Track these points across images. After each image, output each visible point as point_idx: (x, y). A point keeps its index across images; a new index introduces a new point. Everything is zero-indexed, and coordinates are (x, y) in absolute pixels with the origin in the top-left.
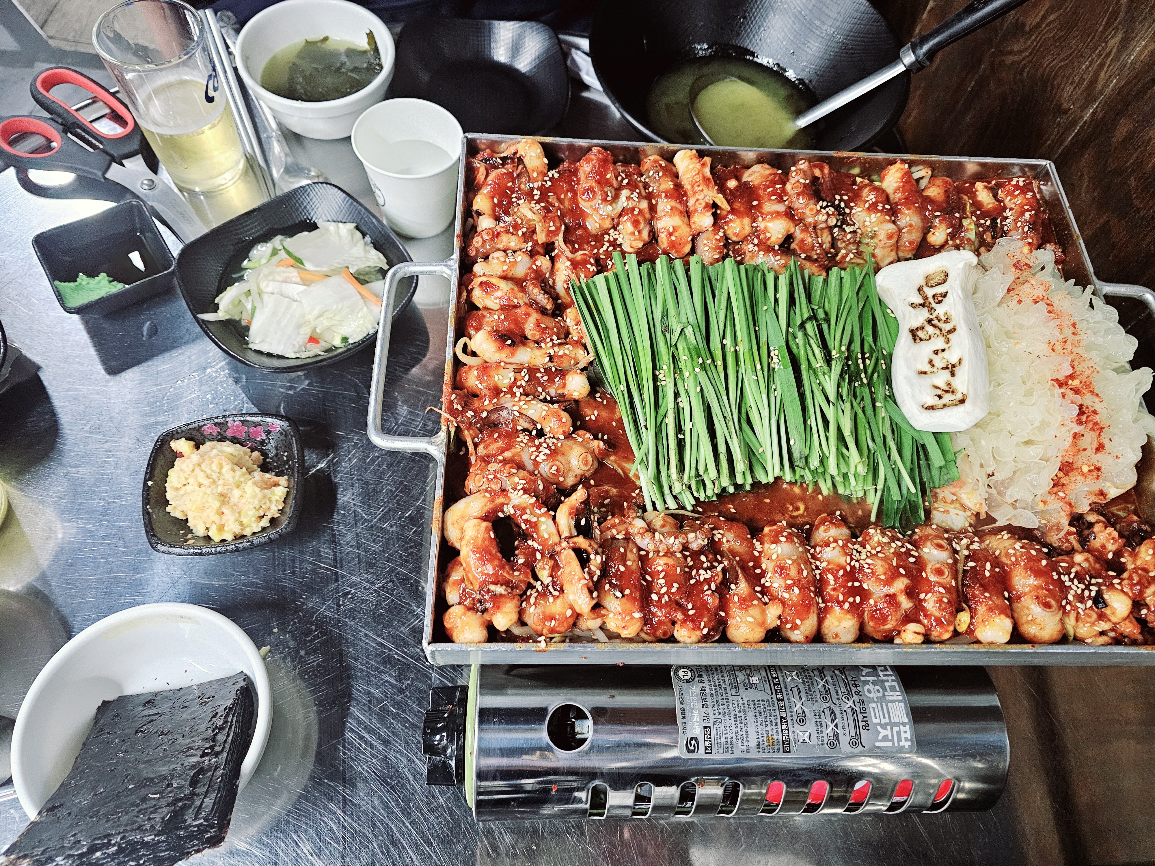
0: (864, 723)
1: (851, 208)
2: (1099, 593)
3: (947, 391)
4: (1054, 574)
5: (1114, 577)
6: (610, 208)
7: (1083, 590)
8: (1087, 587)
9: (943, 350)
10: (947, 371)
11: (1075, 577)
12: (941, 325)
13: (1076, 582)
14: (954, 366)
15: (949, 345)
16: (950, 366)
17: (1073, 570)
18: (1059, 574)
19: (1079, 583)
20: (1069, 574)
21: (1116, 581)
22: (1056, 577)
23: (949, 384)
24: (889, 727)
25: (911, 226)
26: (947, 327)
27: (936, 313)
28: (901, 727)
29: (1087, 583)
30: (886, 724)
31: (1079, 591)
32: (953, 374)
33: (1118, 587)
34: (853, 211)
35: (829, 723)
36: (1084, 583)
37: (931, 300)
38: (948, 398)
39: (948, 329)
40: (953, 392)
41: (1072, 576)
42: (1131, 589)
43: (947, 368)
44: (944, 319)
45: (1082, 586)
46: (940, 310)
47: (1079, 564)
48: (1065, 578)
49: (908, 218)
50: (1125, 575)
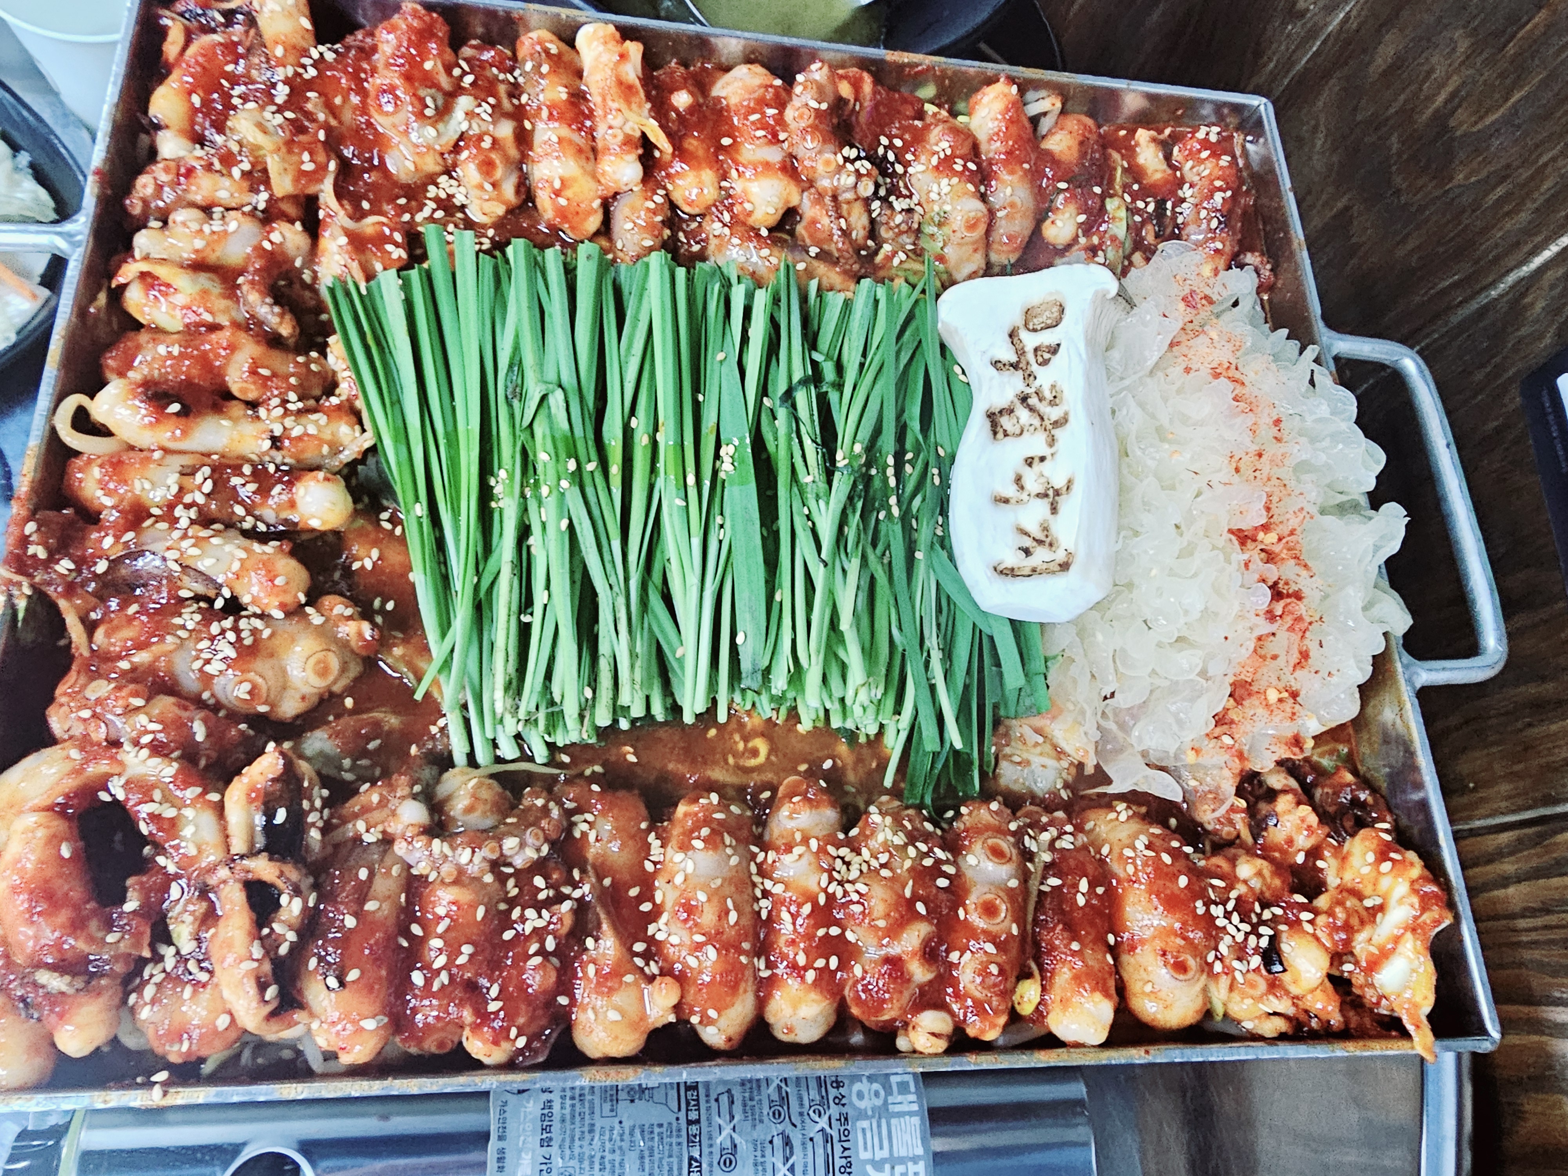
0: (844, 1162)
1: (906, 164)
2: (1274, 940)
3: (1040, 542)
4: (1199, 904)
5: (1303, 907)
6: (433, 132)
7: (1247, 934)
8: (1255, 931)
9: (1042, 459)
10: (1046, 500)
11: (1235, 909)
12: (1044, 408)
13: (1235, 918)
14: (1057, 493)
15: (1053, 450)
16: (1051, 493)
17: (1233, 894)
18: (1208, 903)
19: (1242, 921)
20: (1224, 903)
21: (1305, 916)
22: (1201, 910)
23: (1046, 529)
24: (887, 1167)
25: (1012, 205)
26: (1054, 414)
27: (1037, 383)
28: (910, 1164)
29: (1255, 919)
30: (884, 1161)
31: (1240, 938)
32: (1054, 510)
33: (1308, 928)
34: (910, 170)
35: (779, 1164)
36: (1250, 923)
37: (1030, 357)
38: (1041, 555)
39: (1054, 418)
40: (1051, 545)
41: (1230, 906)
42: (1330, 933)
43: (1046, 495)
44: (1048, 395)
45: (1246, 927)
46: (1045, 377)
47: (1245, 882)
48: (1217, 911)
49: (1009, 191)
50: (1322, 902)
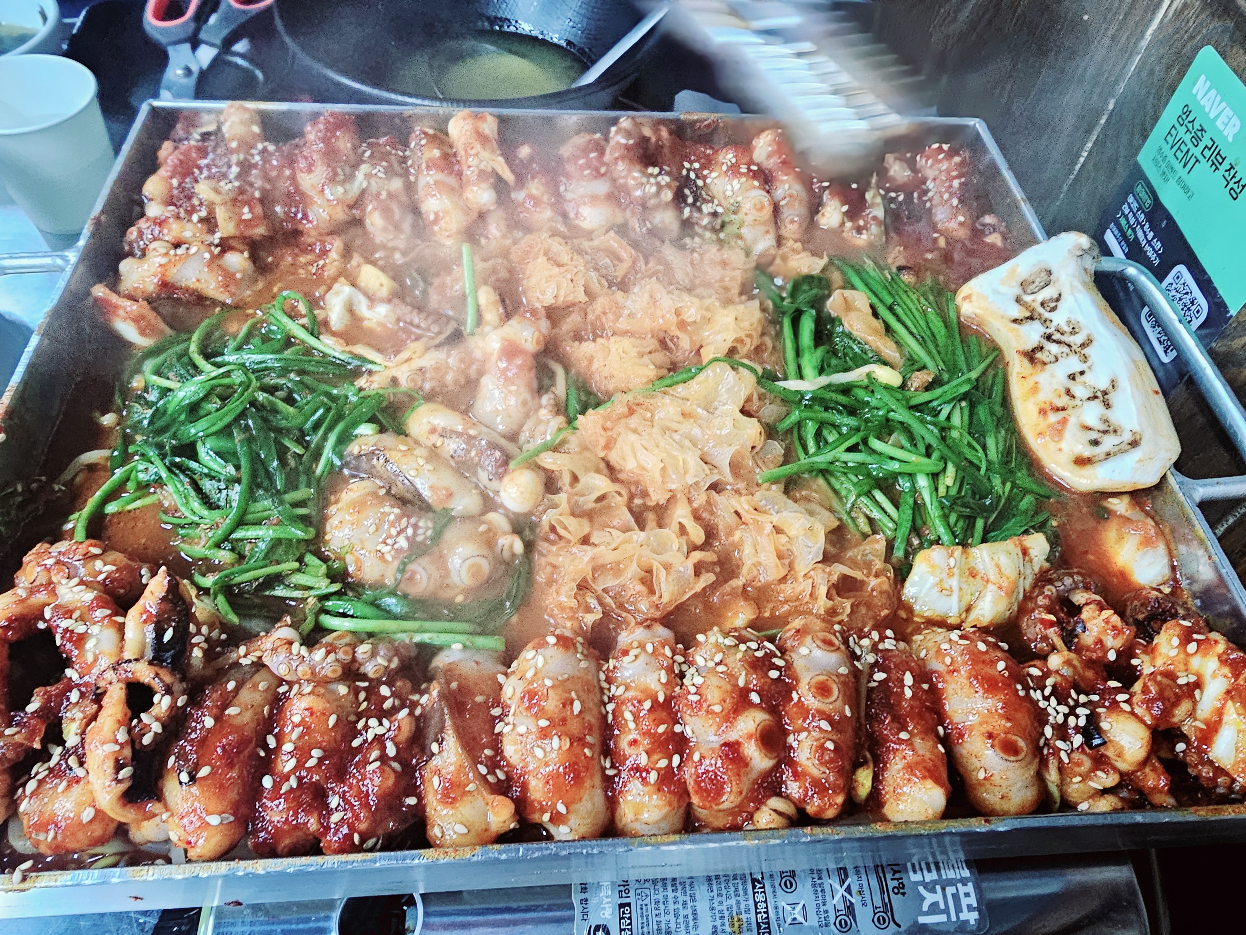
2: (1093, 719)
4: (1018, 687)
5: (1117, 691)
6: (340, 190)
7: (1066, 716)
8: (1072, 712)
13: (1053, 700)
17: (1049, 682)
18: (1027, 688)
19: (1059, 704)
21: (1121, 697)
22: (1021, 693)
29: (1072, 703)
33: (1126, 707)
36: (1067, 704)
41: (1047, 692)
42: (1149, 709)
45: (1064, 709)
47: (1057, 672)
48: (1037, 695)
50: (1137, 687)
